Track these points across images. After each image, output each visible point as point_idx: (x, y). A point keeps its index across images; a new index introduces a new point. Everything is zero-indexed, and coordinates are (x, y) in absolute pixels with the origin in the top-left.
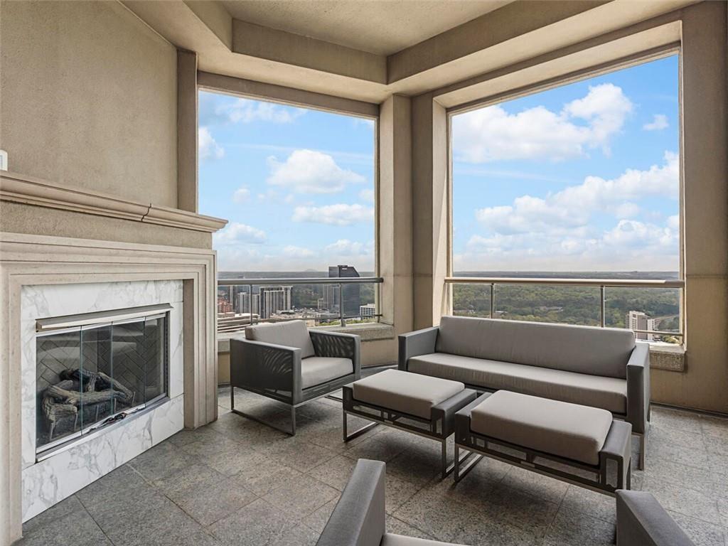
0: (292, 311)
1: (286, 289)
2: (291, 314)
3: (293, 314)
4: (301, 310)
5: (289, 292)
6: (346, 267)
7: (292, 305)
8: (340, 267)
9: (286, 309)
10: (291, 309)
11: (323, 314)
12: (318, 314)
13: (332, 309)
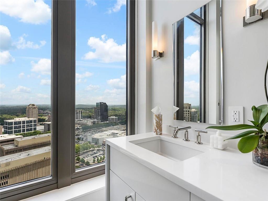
0: (82, 119)
1: (79, 111)
2: (81, 120)
3: (82, 120)
4: (85, 119)
5: (80, 112)
6: (103, 103)
7: (81, 117)
8: (101, 103)
9: (79, 119)
10: (81, 119)
11: (94, 120)
12: (92, 120)
13: (97, 118)
